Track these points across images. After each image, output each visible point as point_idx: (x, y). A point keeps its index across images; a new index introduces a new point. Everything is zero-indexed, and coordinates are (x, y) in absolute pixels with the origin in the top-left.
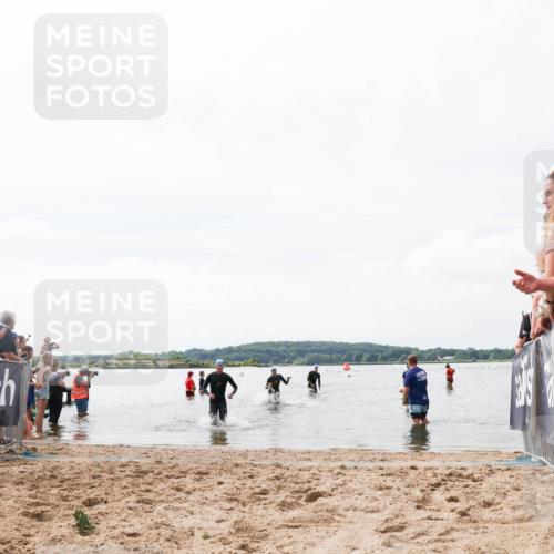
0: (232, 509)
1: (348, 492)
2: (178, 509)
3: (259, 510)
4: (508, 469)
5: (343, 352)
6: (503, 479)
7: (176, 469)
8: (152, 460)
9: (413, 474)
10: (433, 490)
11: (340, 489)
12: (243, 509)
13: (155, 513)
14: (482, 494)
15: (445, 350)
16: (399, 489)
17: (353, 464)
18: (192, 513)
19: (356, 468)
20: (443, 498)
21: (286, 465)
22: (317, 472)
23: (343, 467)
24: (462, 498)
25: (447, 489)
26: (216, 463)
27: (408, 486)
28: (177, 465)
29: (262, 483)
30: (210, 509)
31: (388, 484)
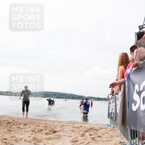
0: (33, 134)
1: (64, 131)
2: (18, 133)
3: (40, 134)
4: (105, 128)
5: (65, 96)
6: (104, 131)
7: (19, 123)
8: (12, 120)
9: (81, 128)
10: (86, 132)
11: (62, 131)
12: (35, 134)
13: (12, 134)
14: (98, 134)
15: (92, 97)
16: (77, 132)
17: (65, 125)
18: (22, 134)
19: (66, 125)
20: (88, 134)
21: (48, 123)
22: (56, 126)
23: (63, 125)
24: (93, 135)
25: (89, 132)
26: (29, 122)
27: (80, 131)
28: (19, 122)
29: (41, 127)
30: (27, 133)
31: (74, 130)
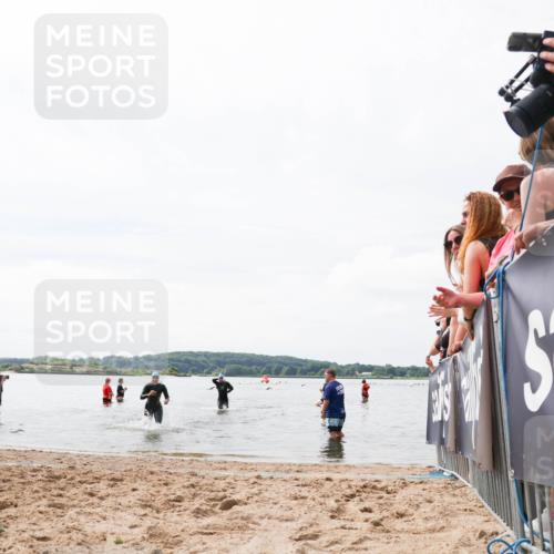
0: (146, 515)
1: (263, 501)
2: (90, 513)
3: (173, 516)
4: (421, 483)
5: (263, 364)
6: (416, 492)
7: (90, 475)
8: (65, 466)
9: (328, 485)
10: (348, 501)
11: (256, 498)
12: (157, 515)
13: (66, 518)
15: (363, 366)
16: (314, 499)
17: (268, 475)
18: (105, 518)
19: (271, 478)
20: (357, 508)
21: (201, 473)
22: (232, 481)
23: (259, 477)
24: (375, 509)
25: (361, 500)
26: (130, 470)
27: (323, 496)
28: (91, 471)
29: (177, 490)
30: (123, 514)
31: (303, 494)
